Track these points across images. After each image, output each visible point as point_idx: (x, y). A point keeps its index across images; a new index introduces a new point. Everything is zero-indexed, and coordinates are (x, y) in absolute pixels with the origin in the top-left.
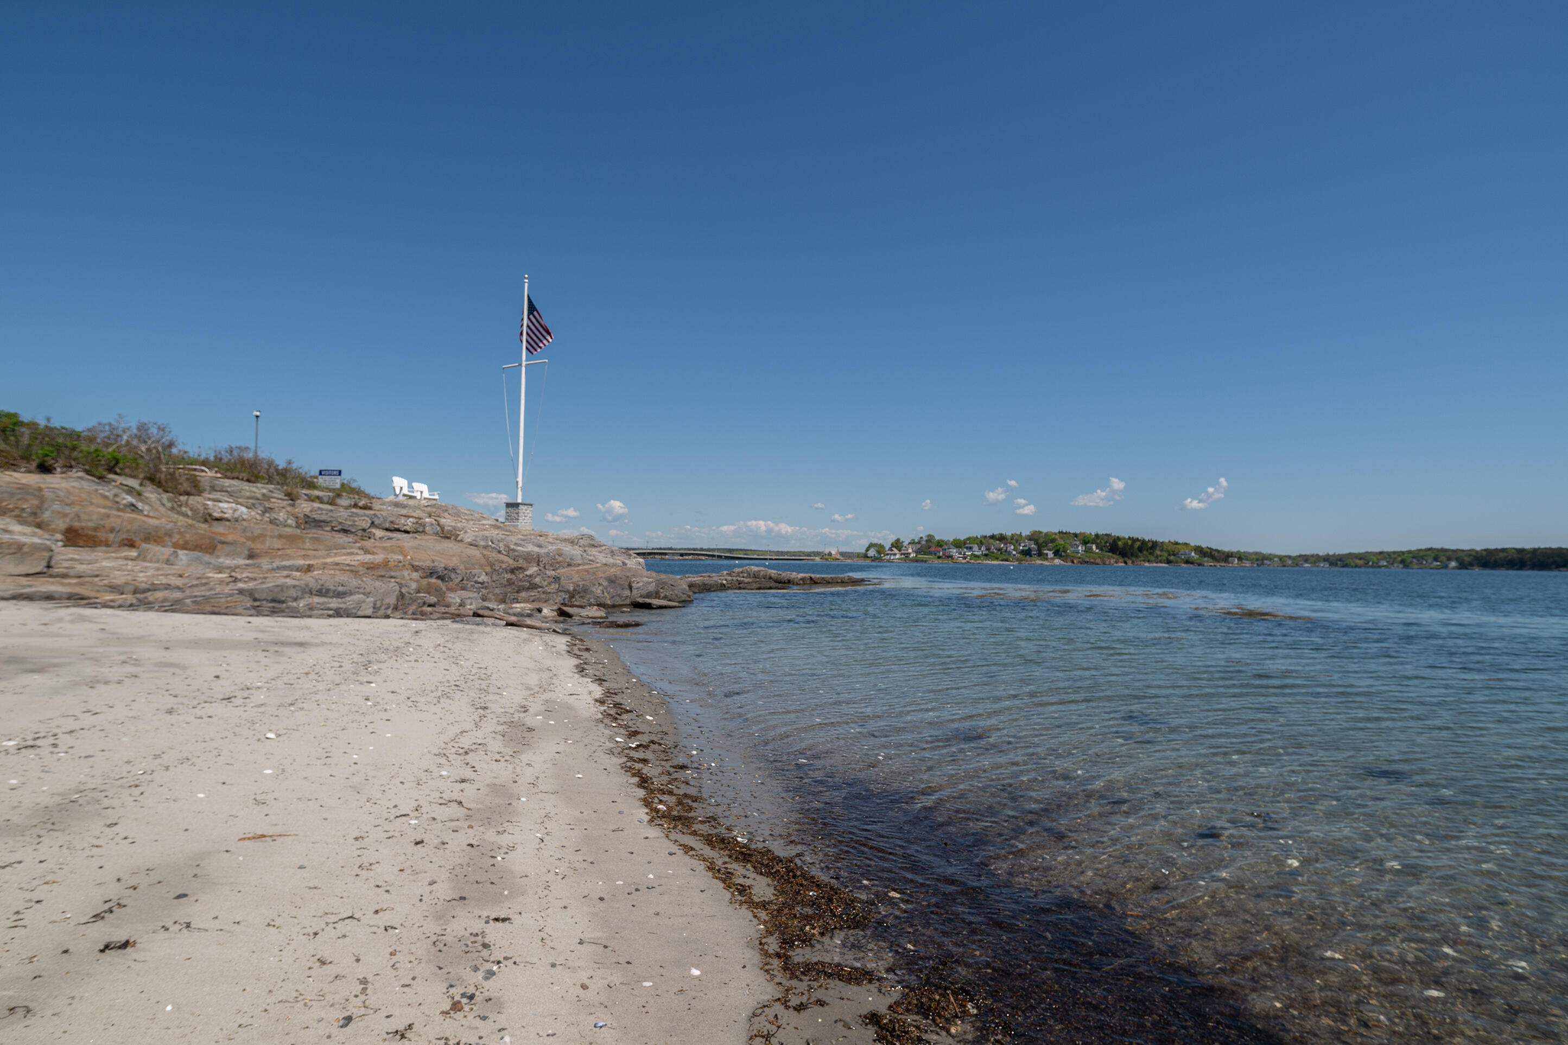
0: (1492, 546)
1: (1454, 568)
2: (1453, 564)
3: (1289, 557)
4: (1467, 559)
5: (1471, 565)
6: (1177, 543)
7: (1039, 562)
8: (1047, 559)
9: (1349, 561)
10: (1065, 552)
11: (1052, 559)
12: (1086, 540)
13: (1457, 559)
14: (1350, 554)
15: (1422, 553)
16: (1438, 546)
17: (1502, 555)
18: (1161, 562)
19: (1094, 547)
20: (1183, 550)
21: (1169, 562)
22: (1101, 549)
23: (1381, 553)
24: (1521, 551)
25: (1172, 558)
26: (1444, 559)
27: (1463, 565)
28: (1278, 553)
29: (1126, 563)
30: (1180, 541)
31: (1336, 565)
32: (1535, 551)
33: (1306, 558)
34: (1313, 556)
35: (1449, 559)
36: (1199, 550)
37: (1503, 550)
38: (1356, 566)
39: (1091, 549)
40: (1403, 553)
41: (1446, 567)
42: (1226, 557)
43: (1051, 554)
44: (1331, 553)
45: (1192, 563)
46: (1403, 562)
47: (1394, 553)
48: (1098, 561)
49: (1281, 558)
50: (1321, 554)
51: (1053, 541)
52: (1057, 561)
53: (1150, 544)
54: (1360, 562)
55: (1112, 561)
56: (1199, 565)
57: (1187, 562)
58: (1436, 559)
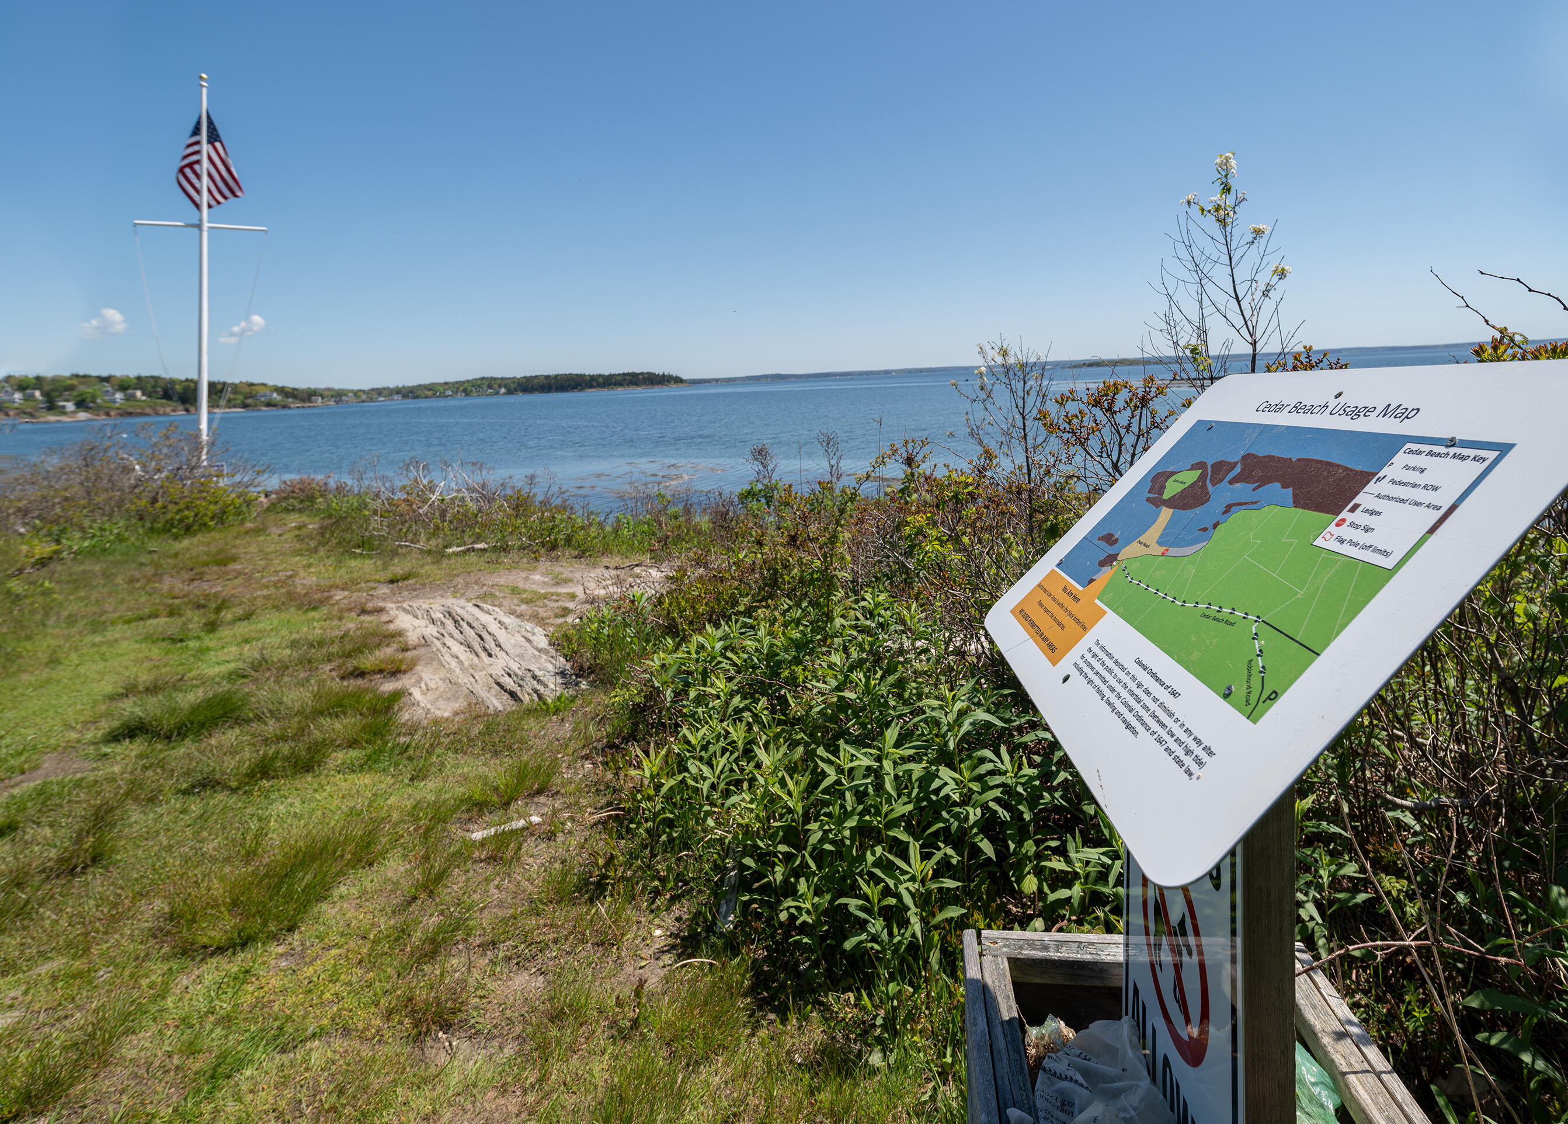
0: (528, 375)
1: (504, 394)
2: (503, 390)
3: (364, 391)
4: (513, 386)
5: (515, 390)
6: (251, 385)
7: (52, 418)
8: (64, 413)
9: (419, 392)
10: (94, 402)
11: (73, 412)
12: (124, 386)
13: (505, 387)
14: (420, 386)
15: (479, 382)
16: (488, 375)
17: (536, 381)
18: (235, 406)
19: (139, 393)
20: (262, 391)
21: (245, 406)
22: (149, 396)
23: (446, 383)
24: (547, 377)
25: (249, 401)
26: (496, 386)
27: (510, 392)
28: (350, 387)
29: (187, 410)
30: (256, 381)
31: (408, 397)
32: (557, 376)
33: (379, 392)
34: (384, 389)
35: (500, 386)
36: (281, 390)
37: (536, 377)
38: (426, 397)
39: (134, 396)
40: (464, 382)
41: (497, 393)
42: (307, 396)
43: (70, 406)
44: (401, 386)
45: (274, 405)
46: (465, 391)
47: (457, 383)
48: (148, 411)
49: (356, 393)
50: (391, 386)
51: (71, 388)
52: (82, 415)
53: (220, 387)
54: (429, 393)
55: (168, 410)
56: (285, 407)
57: (269, 404)
58: (490, 387)
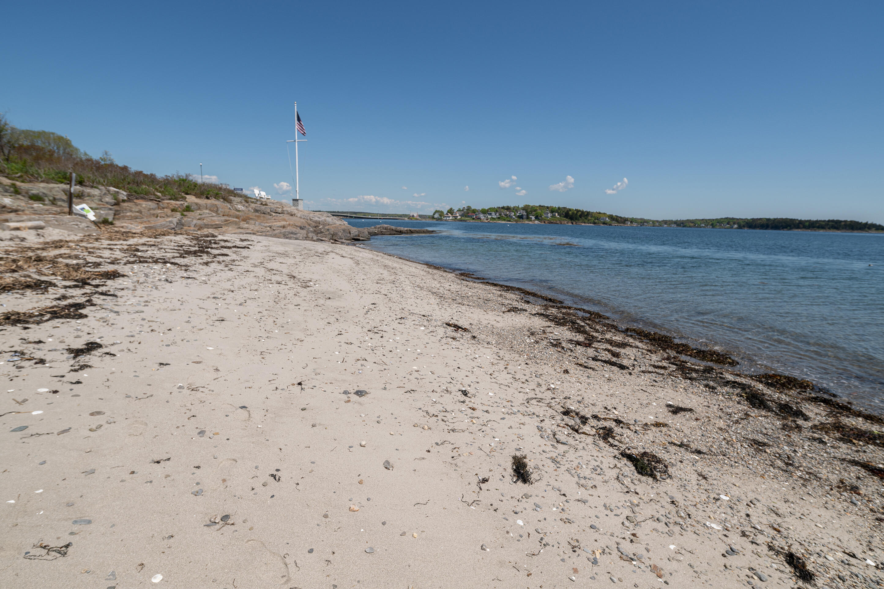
0: (756, 217)
1: (736, 228)
2: (736, 226)
3: (657, 221)
4: (742, 224)
5: (744, 226)
6: (600, 213)
7: (527, 222)
8: (531, 221)
9: (687, 224)
10: (541, 217)
11: (534, 220)
12: (553, 211)
13: (738, 224)
14: (688, 220)
15: (722, 220)
16: (731, 216)
17: (759, 221)
18: (590, 223)
19: (557, 214)
20: (602, 216)
21: (594, 223)
22: (560, 216)
23: (703, 220)
24: (768, 220)
25: (596, 221)
26: (732, 223)
27: (740, 227)
28: (652, 219)
29: (572, 223)
30: (602, 212)
31: (680, 226)
32: (775, 219)
33: (665, 222)
34: (669, 221)
35: (734, 223)
36: (611, 217)
37: (760, 219)
38: (690, 227)
39: (555, 215)
40: (713, 220)
41: (732, 228)
42: (624, 221)
43: (533, 218)
44: (679, 219)
45: (606, 224)
46: (712, 225)
47: (709, 220)
48: (558, 222)
49: (653, 222)
50: (674, 220)
51: (535, 210)
52: (537, 222)
53: (586, 213)
54: (692, 225)
55: (565, 222)
56: (610, 225)
57: (604, 223)
58: (728, 224)
